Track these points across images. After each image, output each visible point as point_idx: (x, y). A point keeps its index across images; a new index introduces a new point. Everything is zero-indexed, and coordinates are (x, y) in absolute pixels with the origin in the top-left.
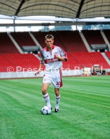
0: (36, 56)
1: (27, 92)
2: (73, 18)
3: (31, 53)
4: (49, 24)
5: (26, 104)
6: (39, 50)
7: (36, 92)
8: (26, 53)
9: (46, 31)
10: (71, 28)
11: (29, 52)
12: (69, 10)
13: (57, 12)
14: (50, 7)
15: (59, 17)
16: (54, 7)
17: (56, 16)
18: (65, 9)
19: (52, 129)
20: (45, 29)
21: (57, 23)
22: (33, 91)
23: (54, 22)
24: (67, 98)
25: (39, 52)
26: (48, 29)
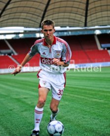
0: (10, 57)
1: (3, 84)
2: (37, 28)
3: (6, 55)
4: (19, 33)
5: (3, 93)
6: (12, 52)
7: (10, 84)
8: (3, 55)
9: (17, 38)
10: (35, 35)
11: (5, 54)
12: (33, 22)
13: (25, 24)
14: (20, 20)
15: (26, 27)
16: (22, 20)
17: (25, 27)
18: (31, 22)
19: (22, 111)
20: (16, 36)
21: (25, 32)
22: (8, 83)
23: (22, 31)
24: (34, 88)
25: (12, 54)
26: (18, 37)
